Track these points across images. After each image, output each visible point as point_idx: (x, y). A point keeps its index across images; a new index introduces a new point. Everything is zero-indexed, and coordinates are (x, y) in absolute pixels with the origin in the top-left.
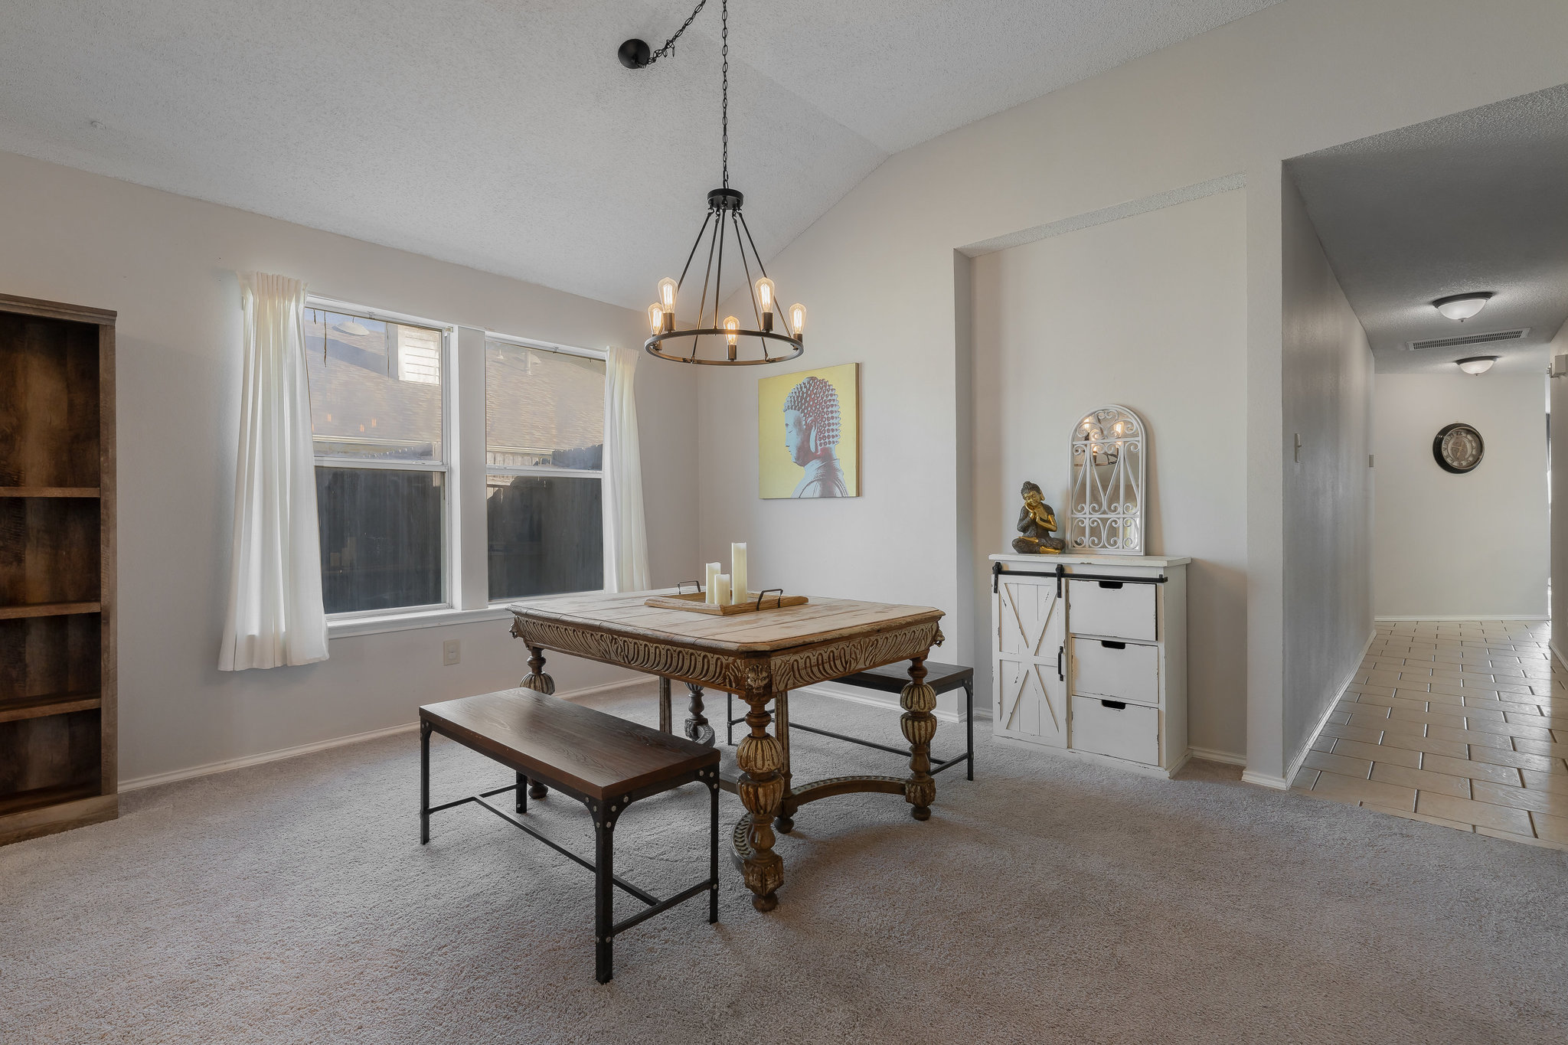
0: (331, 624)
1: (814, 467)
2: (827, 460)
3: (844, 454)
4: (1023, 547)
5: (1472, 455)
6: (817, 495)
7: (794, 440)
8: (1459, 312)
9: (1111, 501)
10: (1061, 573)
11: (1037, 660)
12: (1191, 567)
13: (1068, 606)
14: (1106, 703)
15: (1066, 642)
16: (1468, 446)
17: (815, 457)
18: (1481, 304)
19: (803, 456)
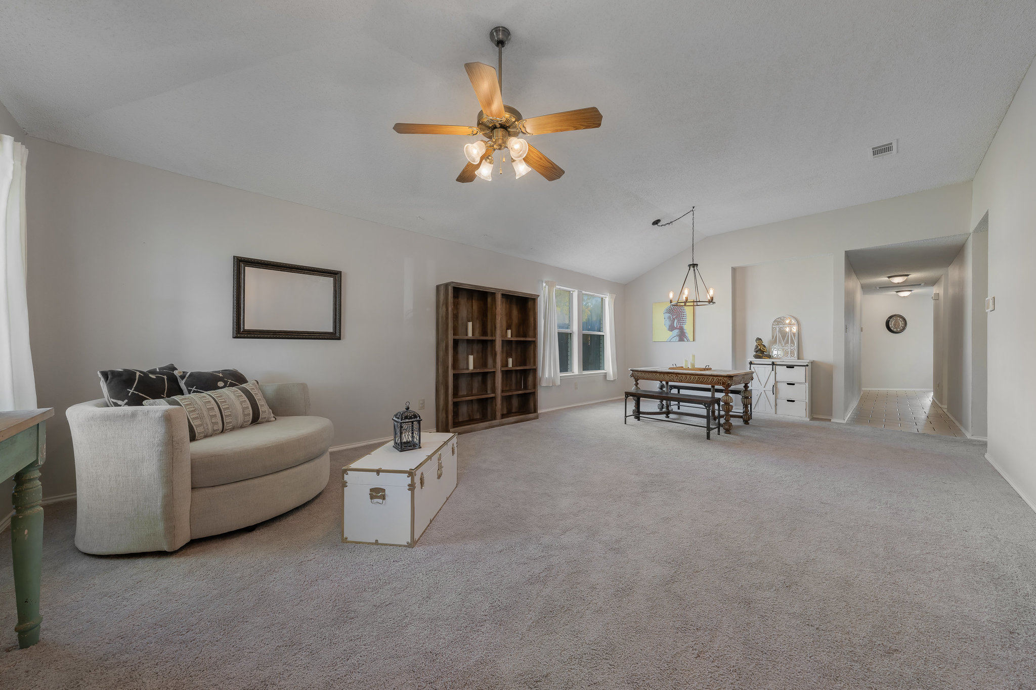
0: (561, 375)
1: (676, 332)
2: (681, 329)
3: (688, 328)
4: (756, 357)
5: (902, 326)
6: (677, 340)
7: (668, 323)
8: (897, 280)
9: (786, 344)
10: (773, 364)
11: (765, 389)
12: (812, 363)
13: (776, 373)
14: (788, 401)
15: (775, 384)
16: (900, 323)
17: (676, 328)
18: (905, 278)
19: (671, 328)
